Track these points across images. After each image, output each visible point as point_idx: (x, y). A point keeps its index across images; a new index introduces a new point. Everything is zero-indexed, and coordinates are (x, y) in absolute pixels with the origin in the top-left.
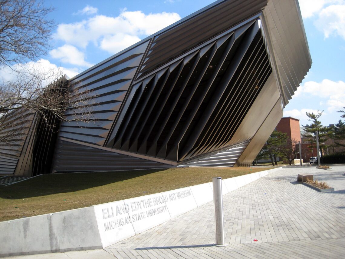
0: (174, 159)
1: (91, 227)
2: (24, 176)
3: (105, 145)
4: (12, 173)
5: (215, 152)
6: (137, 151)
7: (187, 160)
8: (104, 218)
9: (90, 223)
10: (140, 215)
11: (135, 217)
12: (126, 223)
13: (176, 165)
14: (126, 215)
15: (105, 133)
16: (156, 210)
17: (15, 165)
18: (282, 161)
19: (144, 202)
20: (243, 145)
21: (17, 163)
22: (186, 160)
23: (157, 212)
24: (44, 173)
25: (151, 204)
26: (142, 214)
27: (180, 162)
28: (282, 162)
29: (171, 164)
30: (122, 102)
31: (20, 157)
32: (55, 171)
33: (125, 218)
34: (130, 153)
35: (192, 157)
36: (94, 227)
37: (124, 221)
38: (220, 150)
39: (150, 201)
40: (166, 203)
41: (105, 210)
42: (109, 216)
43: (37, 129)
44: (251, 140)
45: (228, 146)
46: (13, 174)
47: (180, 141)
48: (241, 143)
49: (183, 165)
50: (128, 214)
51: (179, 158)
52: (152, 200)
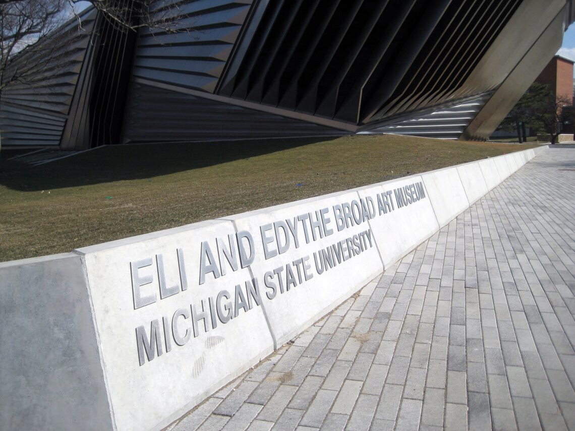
0: (350, 119)
1: (65, 354)
2: (76, 149)
3: (217, 91)
4: (57, 143)
5: (430, 109)
6: (278, 103)
7: (377, 122)
8: (138, 304)
9: (61, 336)
10: (294, 269)
11: (275, 280)
12: (241, 310)
13: (354, 131)
14: (241, 277)
15: (217, 69)
16: (345, 246)
17: (62, 129)
18: (535, 135)
19: (307, 221)
20: (481, 99)
21: (65, 126)
22: (373, 121)
23: (346, 253)
24: (109, 144)
25: (329, 227)
26: (301, 265)
27: (363, 124)
28: (536, 138)
29: (344, 128)
30: (249, 7)
31: (69, 114)
32: (129, 140)
33: (238, 288)
34: (264, 106)
35: (385, 117)
36: (78, 355)
37: (232, 299)
38: (438, 107)
39: (326, 216)
40: (370, 221)
41: (145, 264)
42: (165, 292)
43: (94, 65)
44: (495, 90)
45: (453, 100)
46: (59, 145)
47: (365, 83)
48: (478, 96)
49: (368, 130)
50: (250, 270)
51: (363, 116)
52: (330, 215)
